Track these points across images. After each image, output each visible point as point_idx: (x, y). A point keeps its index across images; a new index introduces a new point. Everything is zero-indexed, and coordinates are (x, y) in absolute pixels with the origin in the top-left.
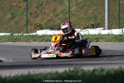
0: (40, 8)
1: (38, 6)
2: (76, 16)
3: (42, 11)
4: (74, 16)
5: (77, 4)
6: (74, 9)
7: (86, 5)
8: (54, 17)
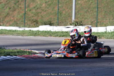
0: (17, 4)
1: (15, 2)
2: (46, 11)
3: (18, 7)
4: (44, 11)
5: (46, 2)
6: (44, 6)
7: (53, 3)
8: (28, 11)
